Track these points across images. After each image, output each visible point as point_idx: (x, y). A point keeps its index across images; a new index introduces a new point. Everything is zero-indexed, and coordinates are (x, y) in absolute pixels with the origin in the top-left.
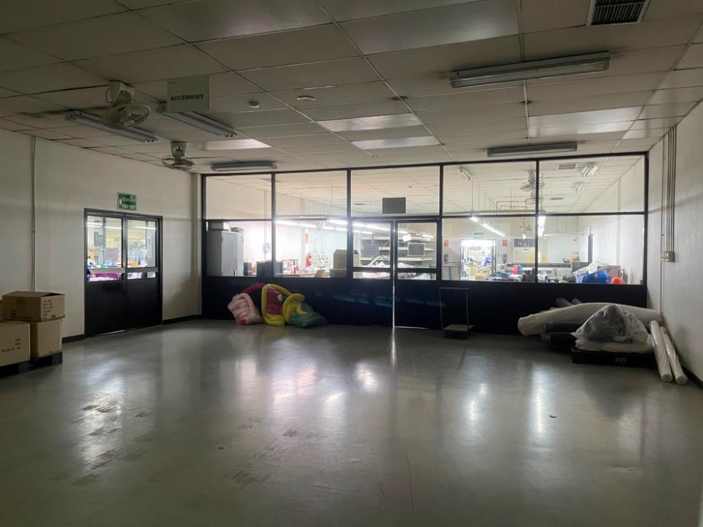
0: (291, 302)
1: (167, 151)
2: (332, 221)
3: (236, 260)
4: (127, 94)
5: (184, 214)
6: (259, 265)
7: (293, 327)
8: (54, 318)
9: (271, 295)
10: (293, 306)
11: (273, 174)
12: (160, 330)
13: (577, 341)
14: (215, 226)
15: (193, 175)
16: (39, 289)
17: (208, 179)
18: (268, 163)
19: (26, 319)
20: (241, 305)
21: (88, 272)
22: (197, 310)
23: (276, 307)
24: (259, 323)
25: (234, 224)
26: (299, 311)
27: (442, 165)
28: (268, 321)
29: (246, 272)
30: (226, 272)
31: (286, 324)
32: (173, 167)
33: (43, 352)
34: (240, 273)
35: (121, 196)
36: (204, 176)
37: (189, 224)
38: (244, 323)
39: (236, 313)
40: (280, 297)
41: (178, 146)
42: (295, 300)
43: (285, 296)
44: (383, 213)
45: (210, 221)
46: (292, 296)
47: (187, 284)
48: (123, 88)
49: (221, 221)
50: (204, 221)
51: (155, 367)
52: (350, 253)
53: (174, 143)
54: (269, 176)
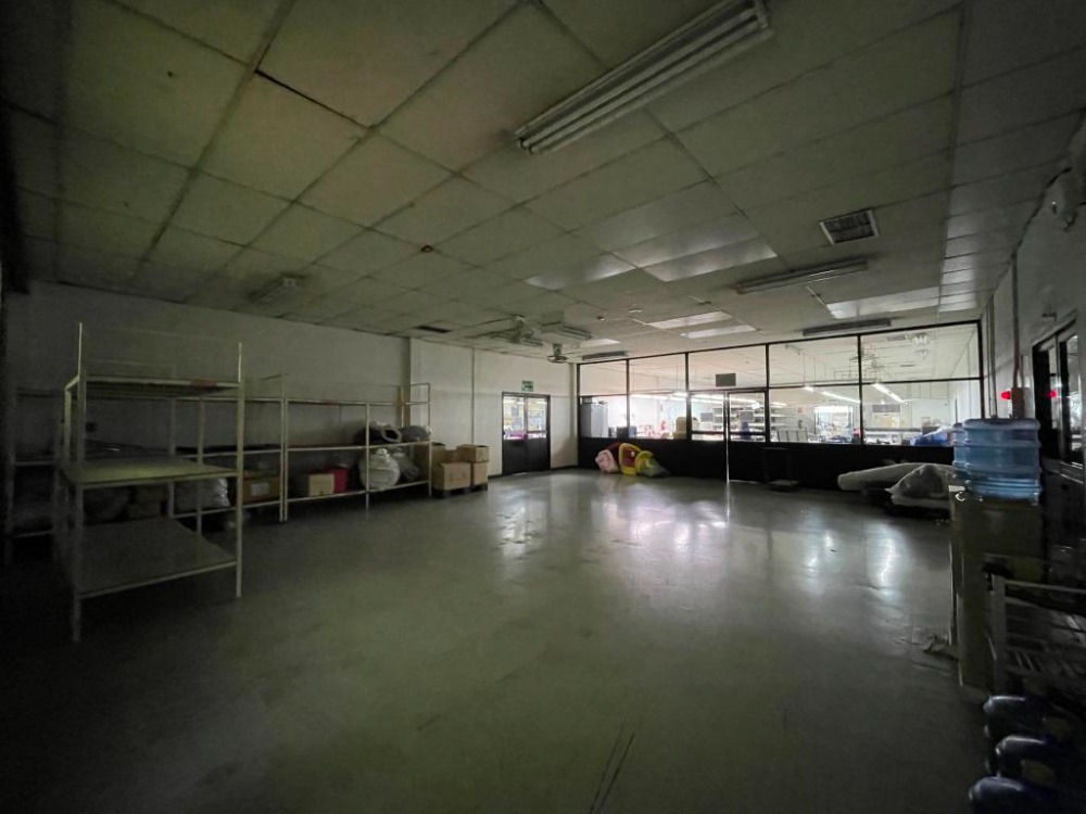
0: (642, 457)
1: (551, 352)
2: (678, 394)
3: (602, 424)
4: (521, 322)
5: (566, 393)
6: (619, 429)
7: (642, 476)
8: (483, 461)
9: (627, 452)
10: (644, 461)
11: (627, 360)
12: (549, 474)
13: (893, 497)
14: (587, 401)
15: (571, 364)
16: (476, 443)
17: (581, 367)
18: (622, 353)
19: (468, 461)
20: (605, 459)
21: (503, 433)
22: (574, 461)
23: (630, 461)
24: (618, 473)
25: (600, 399)
26: (648, 465)
27: (767, 345)
28: (624, 472)
29: (610, 435)
30: (595, 433)
31: (638, 474)
32: (554, 361)
33: (477, 482)
34: (605, 435)
35: (524, 382)
36: (578, 365)
37: (568, 401)
38: (606, 473)
39: (601, 465)
40: (633, 453)
41: (557, 347)
42: (645, 455)
43: (637, 453)
44: (717, 385)
45: (584, 397)
46: (642, 453)
47: (567, 444)
48: (519, 318)
49: (591, 397)
50: (579, 398)
51: (546, 496)
52: (689, 420)
53: (555, 345)
54: (625, 362)
